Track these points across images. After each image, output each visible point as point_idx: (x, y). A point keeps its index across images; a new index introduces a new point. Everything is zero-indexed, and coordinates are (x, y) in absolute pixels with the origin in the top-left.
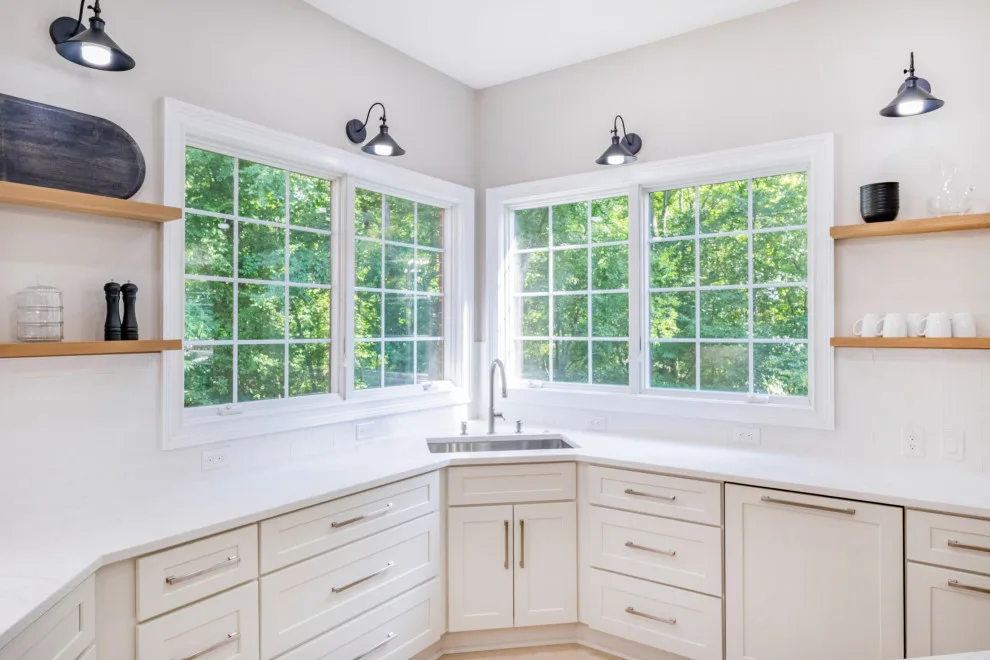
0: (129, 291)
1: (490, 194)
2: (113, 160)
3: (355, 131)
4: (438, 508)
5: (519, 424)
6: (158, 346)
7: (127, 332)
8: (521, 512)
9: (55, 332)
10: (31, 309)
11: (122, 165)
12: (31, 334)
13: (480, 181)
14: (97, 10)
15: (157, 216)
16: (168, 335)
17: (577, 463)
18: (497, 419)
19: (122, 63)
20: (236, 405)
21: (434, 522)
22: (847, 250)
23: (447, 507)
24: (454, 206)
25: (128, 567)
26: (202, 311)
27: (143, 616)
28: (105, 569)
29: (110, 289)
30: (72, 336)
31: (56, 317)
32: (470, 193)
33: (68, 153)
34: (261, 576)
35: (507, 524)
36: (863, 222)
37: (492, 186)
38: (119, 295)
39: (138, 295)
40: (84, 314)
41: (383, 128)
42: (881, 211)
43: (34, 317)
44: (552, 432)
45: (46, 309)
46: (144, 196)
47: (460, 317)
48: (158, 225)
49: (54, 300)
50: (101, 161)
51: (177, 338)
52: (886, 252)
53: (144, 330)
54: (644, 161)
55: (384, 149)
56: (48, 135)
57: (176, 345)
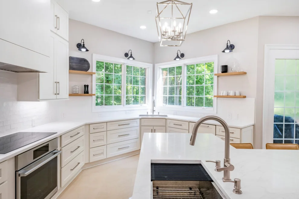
0: (88, 86)
1: (156, 65)
2: (85, 65)
3: (126, 55)
4: (139, 125)
5: (159, 113)
6: (92, 95)
7: (87, 93)
8: (155, 128)
9: (77, 92)
10: (74, 89)
11: (86, 66)
12: (74, 93)
13: (154, 63)
14: (84, 43)
15: (92, 74)
16: (93, 93)
17: (166, 119)
18: (154, 111)
19: (87, 50)
20: (104, 106)
21: (138, 128)
22: (220, 78)
23: (141, 126)
24: (148, 68)
25: (88, 126)
26: (99, 89)
27: (90, 133)
28: (86, 125)
29: (85, 86)
30: (80, 93)
31: (77, 90)
32: (152, 65)
33: (79, 64)
34: (107, 131)
35: (152, 130)
36: (221, 73)
37: (156, 63)
38: (86, 87)
39: (89, 86)
40: (81, 90)
41: (131, 55)
42: (224, 71)
43: (74, 90)
44: (166, 115)
45: (76, 89)
46: (90, 71)
47: (149, 91)
48: (92, 75)
49: (77, 87)
50: (84, 65)
51: (94, 94)
52: (226, 79)
53: (90, 93)
54: (185, 59)
55: (131, 59)
56: (76, 62)
57: (94, 95)
